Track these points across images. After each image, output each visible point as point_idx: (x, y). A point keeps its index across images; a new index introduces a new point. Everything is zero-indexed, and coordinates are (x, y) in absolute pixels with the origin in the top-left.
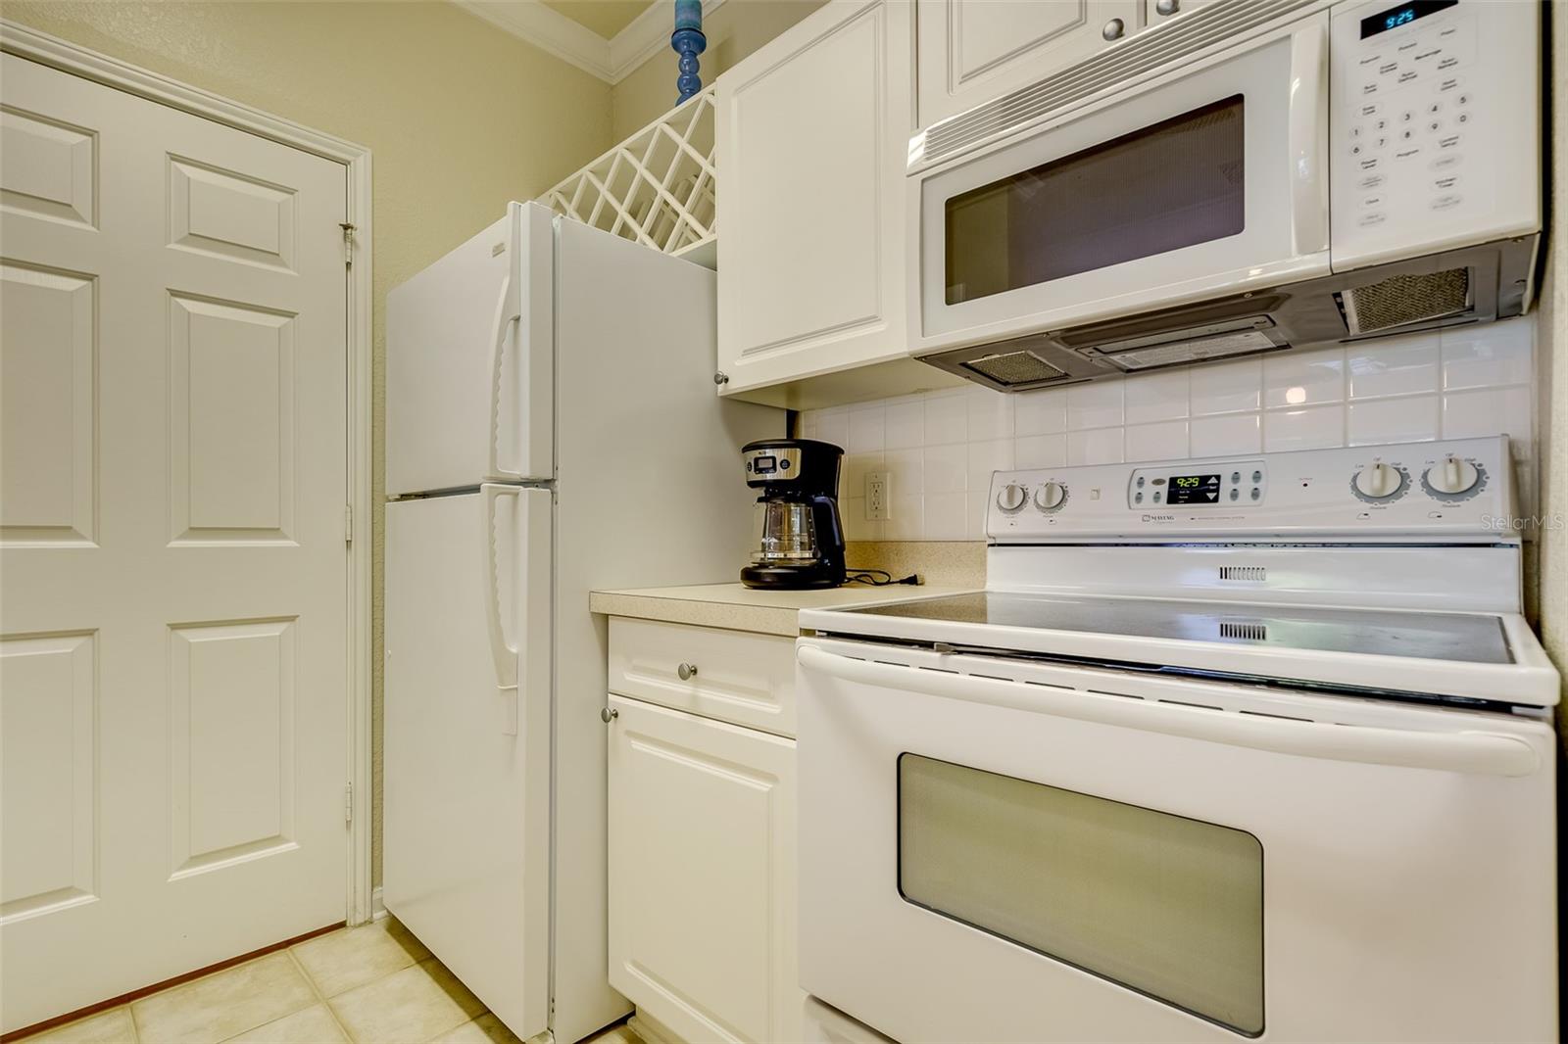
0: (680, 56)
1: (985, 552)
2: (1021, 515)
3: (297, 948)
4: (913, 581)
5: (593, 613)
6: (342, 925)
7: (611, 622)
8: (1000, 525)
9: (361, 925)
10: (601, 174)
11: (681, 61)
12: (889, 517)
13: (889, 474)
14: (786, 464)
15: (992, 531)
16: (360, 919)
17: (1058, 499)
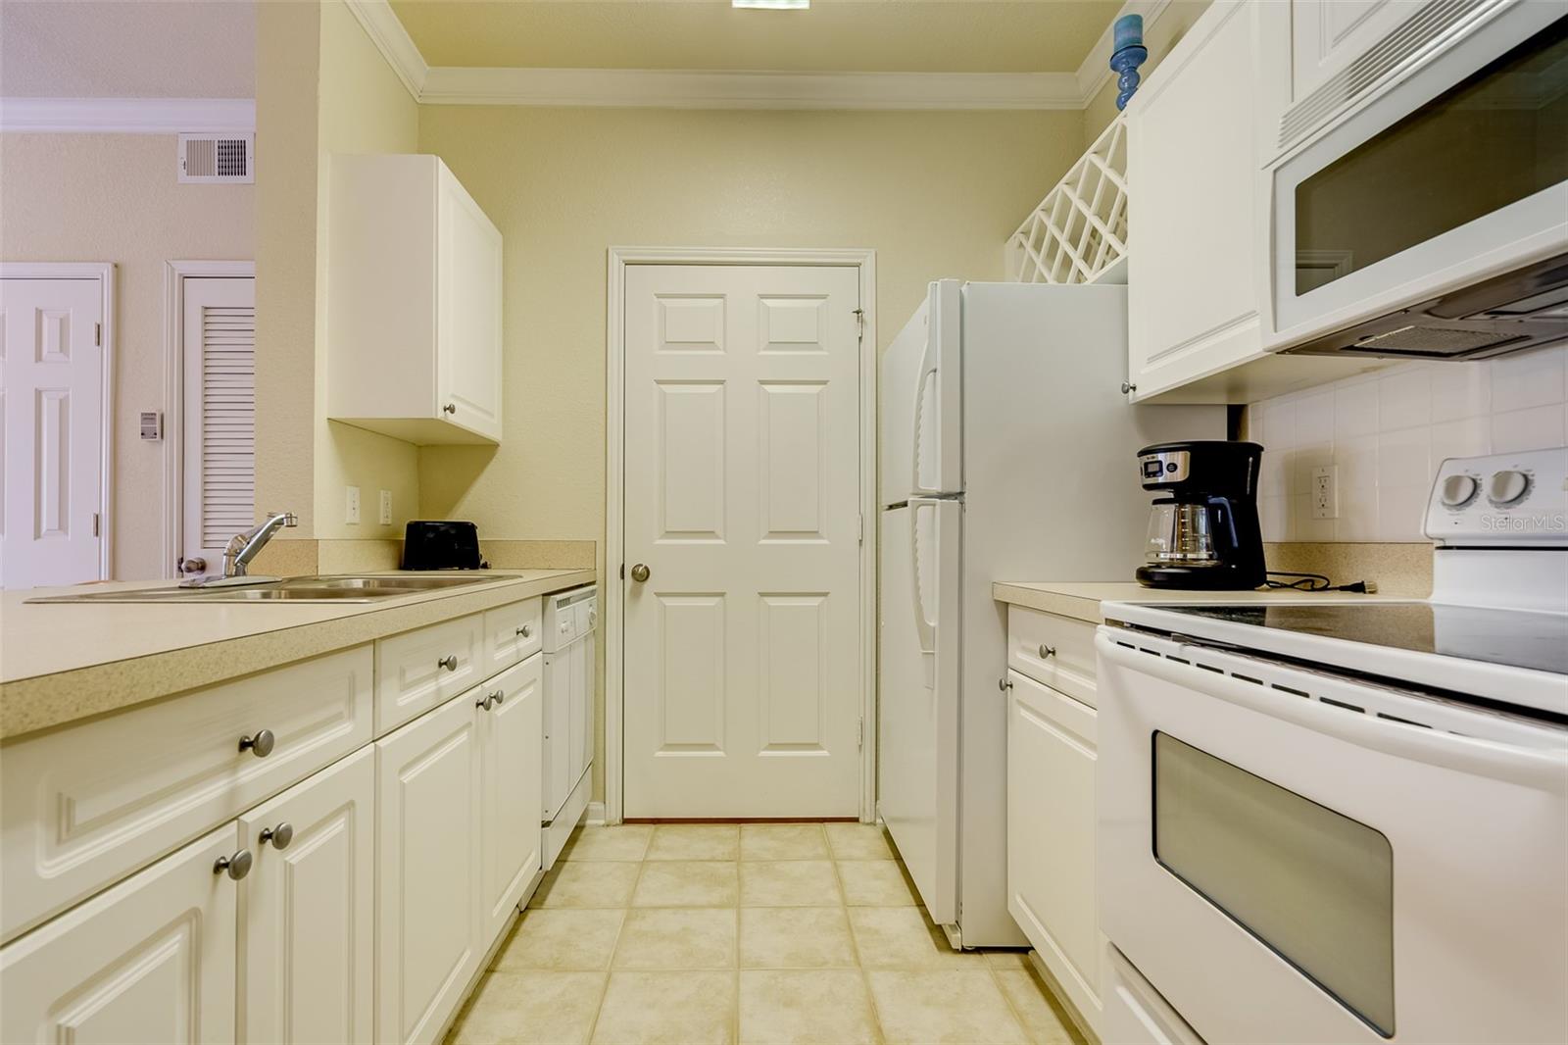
0: (1120, 75)
1: (1431, 556)
2: (1469, 510)
3: (828, 825)
4: (1359, 588)
5: (995, 601)
6: (856, 820)
7: (1010, 609)
8: (1440, 522)
9: (868, 824)
10: (1047, 211)
11: (1120, 80)
12: (1337, 515)
13: (1336, 468)
14: (1173, 467)
15: (1432, 530)
16: (867, 820)
17: (1517, 489)
